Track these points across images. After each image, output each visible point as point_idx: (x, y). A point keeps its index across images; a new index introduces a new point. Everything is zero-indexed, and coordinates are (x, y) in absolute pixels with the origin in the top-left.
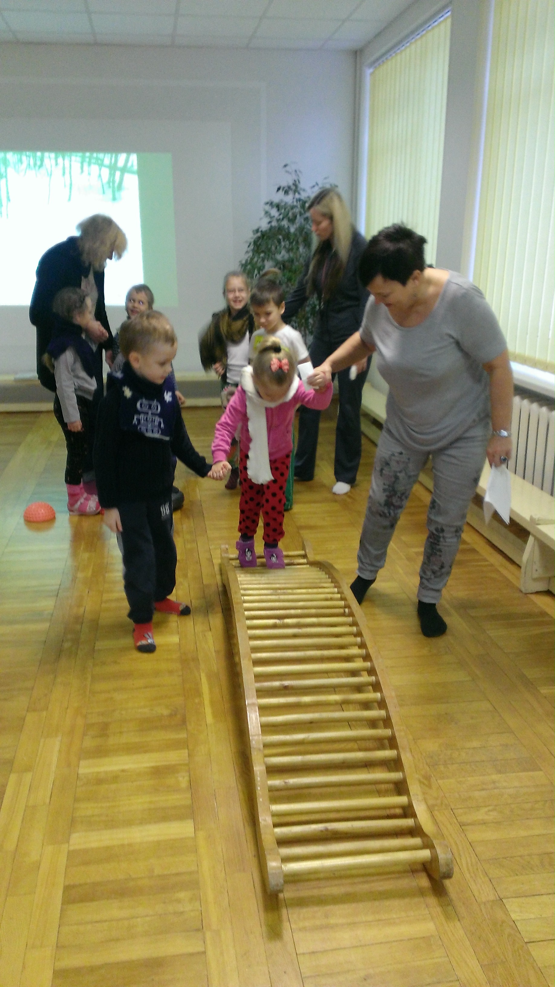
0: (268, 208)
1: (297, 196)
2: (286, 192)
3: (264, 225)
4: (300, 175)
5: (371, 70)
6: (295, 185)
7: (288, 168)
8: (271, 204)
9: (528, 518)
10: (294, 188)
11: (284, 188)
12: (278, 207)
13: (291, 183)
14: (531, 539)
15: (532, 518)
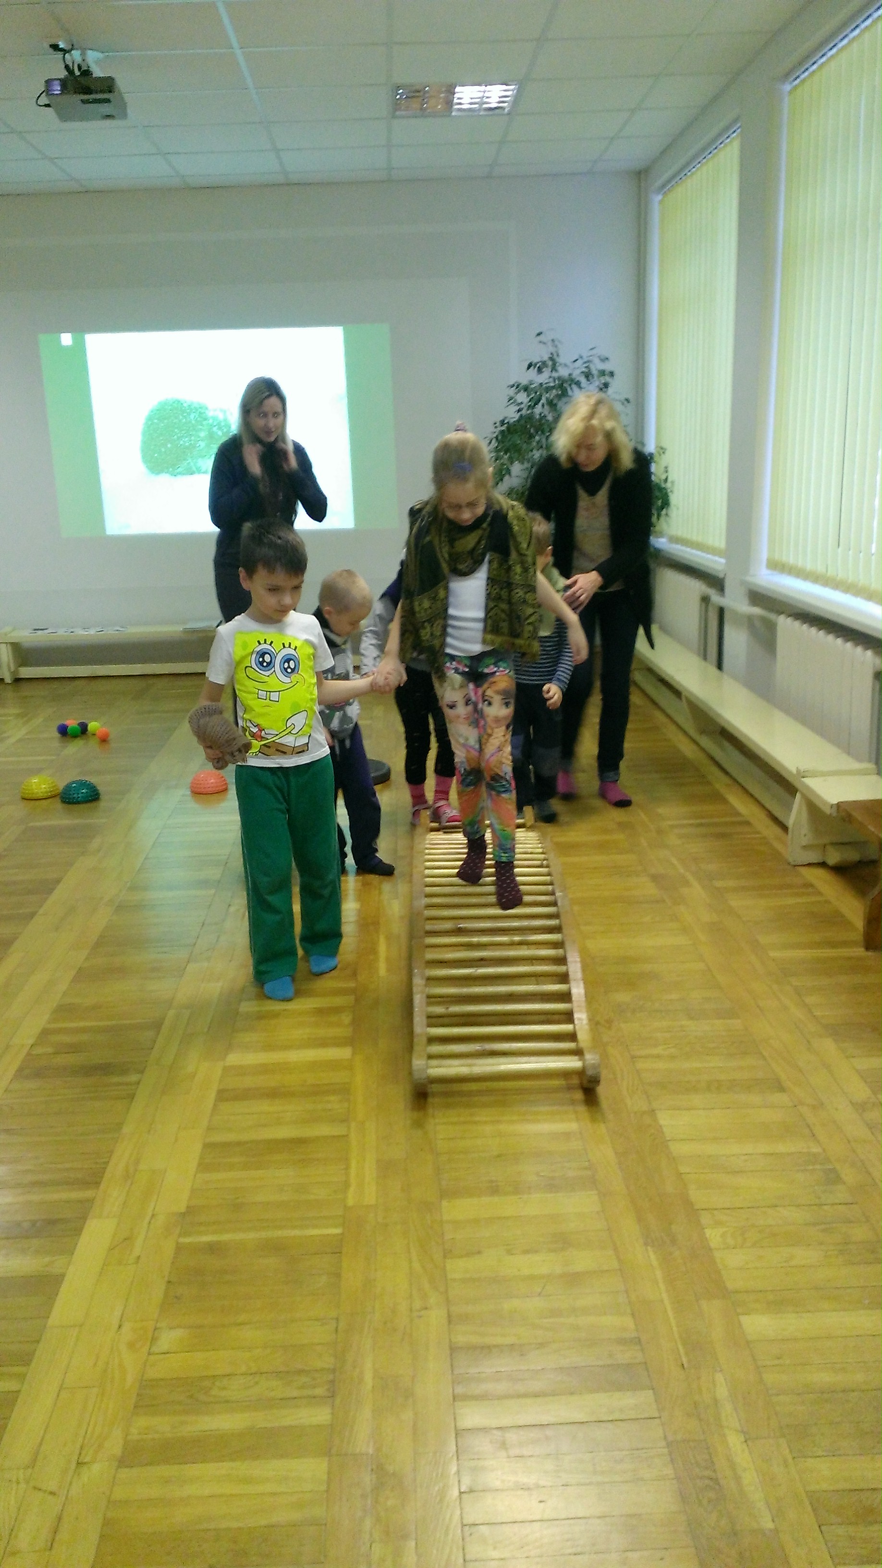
0: (512, 392)
1: (555, 374)
2: (540, 370)
3: (512, 414)
4: (559, 346)
5: (660, 197)
6: (551, 359)
7: (541, 338)
8: (517, 386)
9: (794, 771)
10: (553, 363)
11: (536, 365)
12: (526, 389)
13: (546, 358)
14: (798, 795)
15: (798, 770)
